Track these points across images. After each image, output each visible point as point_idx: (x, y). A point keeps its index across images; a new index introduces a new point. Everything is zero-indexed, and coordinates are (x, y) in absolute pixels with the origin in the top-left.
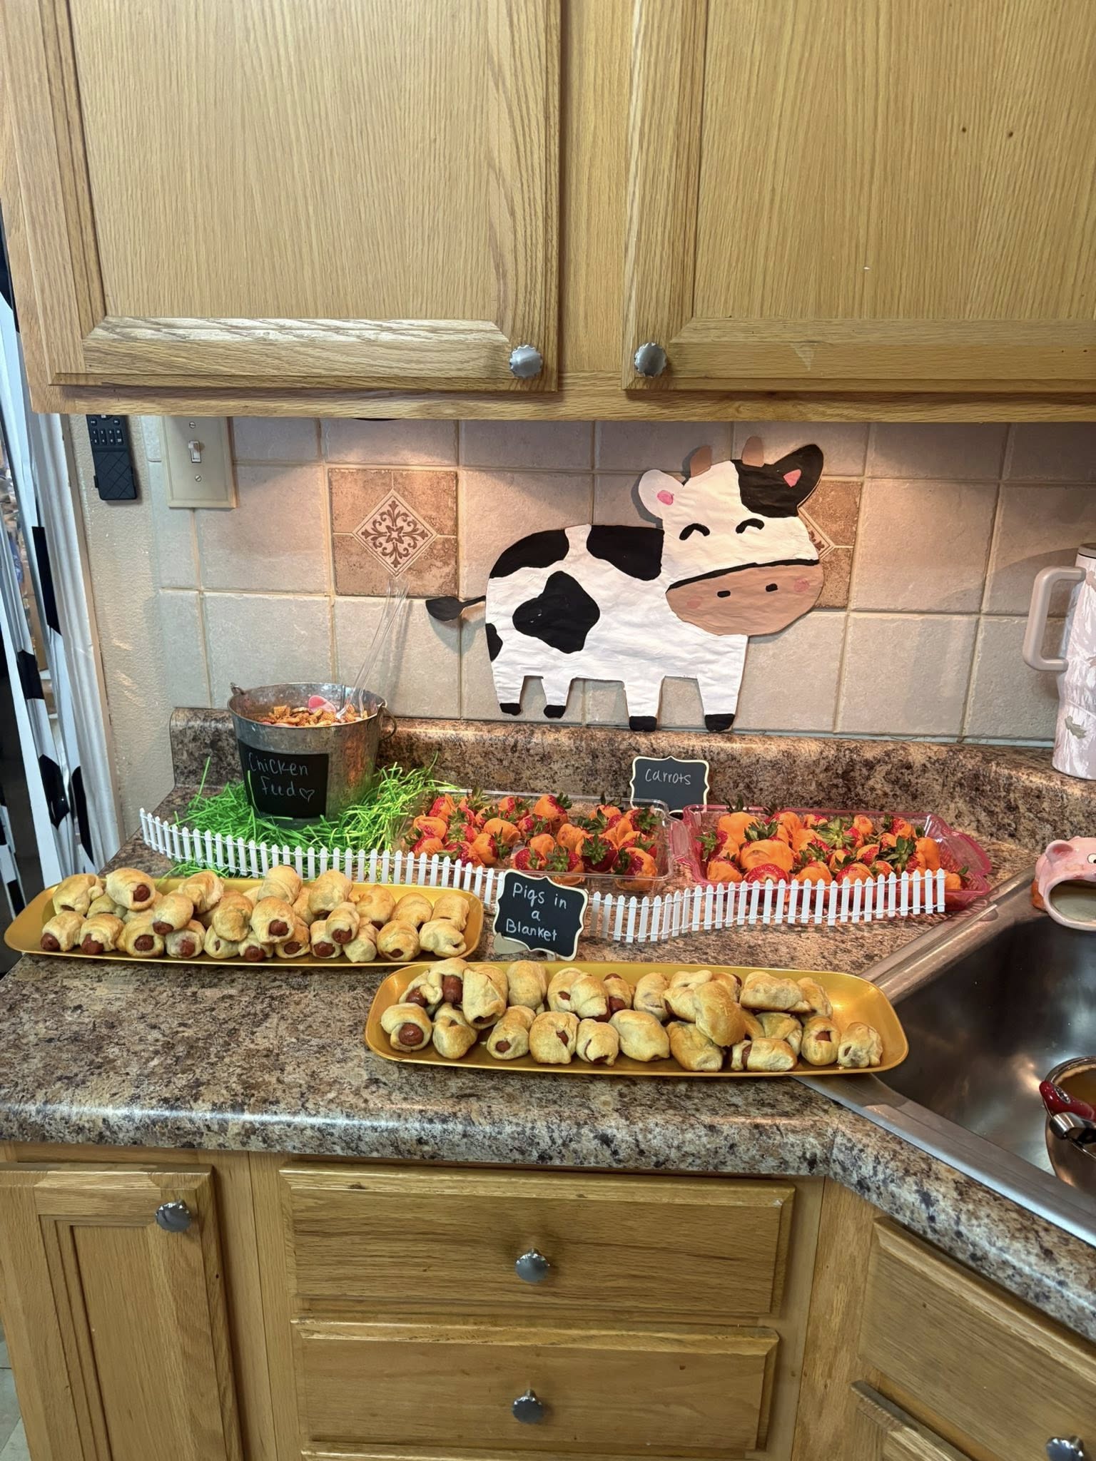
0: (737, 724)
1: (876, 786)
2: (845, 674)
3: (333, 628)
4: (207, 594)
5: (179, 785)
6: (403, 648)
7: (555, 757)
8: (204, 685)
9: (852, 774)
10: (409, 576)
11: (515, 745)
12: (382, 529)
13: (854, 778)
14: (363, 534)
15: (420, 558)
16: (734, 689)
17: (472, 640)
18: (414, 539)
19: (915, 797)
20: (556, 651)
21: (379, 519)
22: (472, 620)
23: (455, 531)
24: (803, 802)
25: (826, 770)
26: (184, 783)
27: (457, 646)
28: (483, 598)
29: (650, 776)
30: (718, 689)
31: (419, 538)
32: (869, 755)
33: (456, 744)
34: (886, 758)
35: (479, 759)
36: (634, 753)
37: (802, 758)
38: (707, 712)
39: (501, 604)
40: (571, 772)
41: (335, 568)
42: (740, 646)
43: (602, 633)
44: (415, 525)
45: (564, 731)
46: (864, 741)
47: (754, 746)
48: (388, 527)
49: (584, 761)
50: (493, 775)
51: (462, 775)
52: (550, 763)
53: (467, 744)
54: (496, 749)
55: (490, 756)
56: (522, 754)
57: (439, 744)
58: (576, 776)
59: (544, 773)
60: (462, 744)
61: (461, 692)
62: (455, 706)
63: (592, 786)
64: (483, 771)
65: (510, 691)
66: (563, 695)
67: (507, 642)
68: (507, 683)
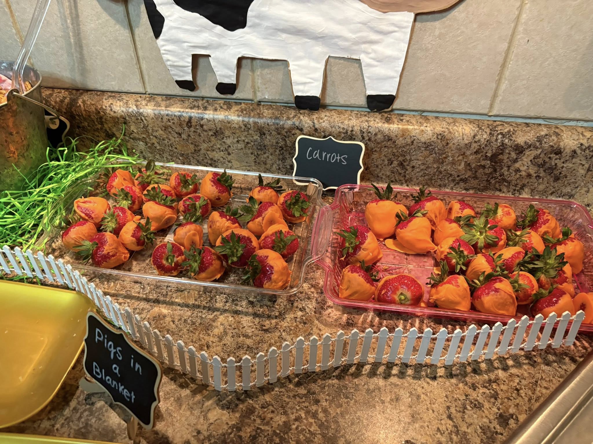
0: (396, 105)
1: (522, 168)
2: (512, 56)
6: (78, 25)
7: (227, 133)
9: (500, 157)
11: (190, 121)
13: (501, 161)
16: (396, 71)
19: (557, 179)
20: (220, 28)
24: (450, 179)
25: (476, 153)
27: (126, 22)
29: (311, 154)
30: (381, 70)
32: (521, 139)
33: (139, 118)
34: (538, 144)
35: (161, 132)
36: (298, 132)
37: (455, 141)
38: (370, 92)
40: (243, 146)
42: (405, 24)
43: (263, 9)
45: (235, 108)
46: (518, 125)
47: (410, 127)
49: (253, 137)
50: (176, 146)
51: (149, 145)
52: (223, 138)
53: (147, 118)
54: (174, 123)
55: (170, 130)
56: (197, 129)
57: (123, 118)
58: (247, 150)
59: (219, 146)
60: (143, 118)
61: (140, 68)
62: (138, 81)
63: (262, 159)
64: (166, 142)
65: (181, 69)
66: (232, 74)
67: (169, 18)
68: (177, 62)
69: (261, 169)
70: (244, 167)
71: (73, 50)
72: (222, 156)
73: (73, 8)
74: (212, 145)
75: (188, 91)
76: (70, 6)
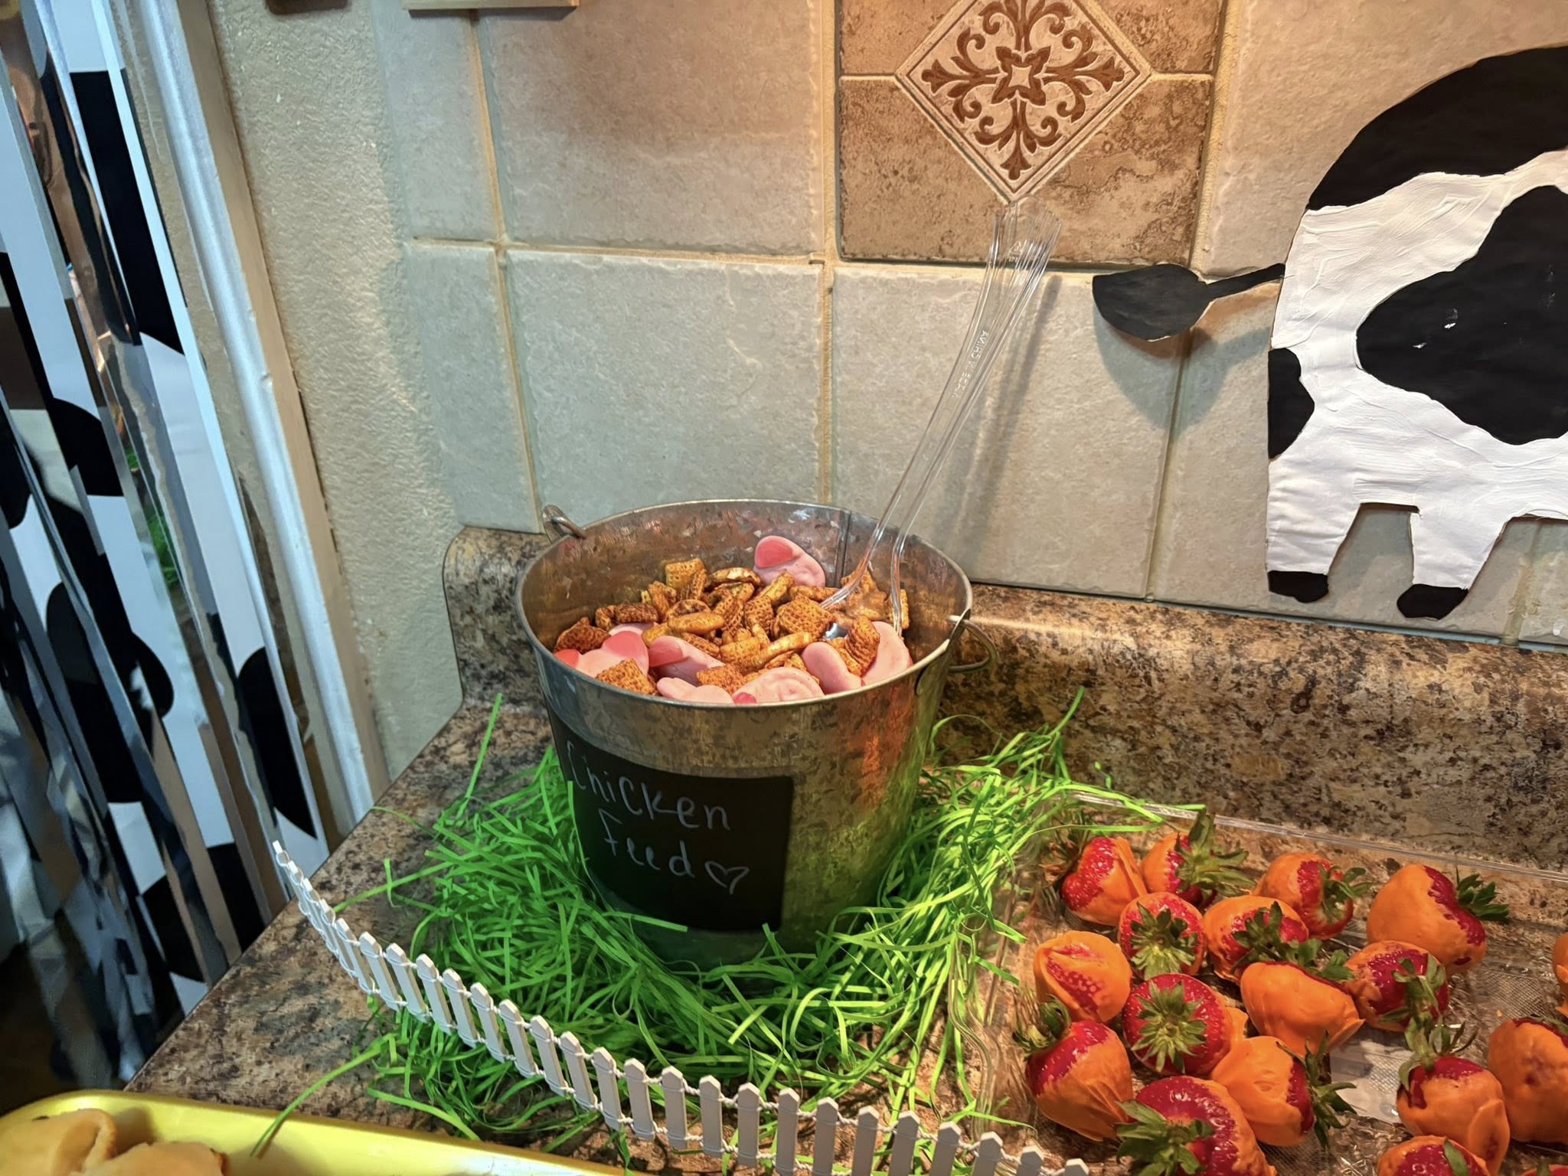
3: (829, 351)
4: (517, 255)
5: (472, 702)
6: (1015, 412)
7: (1424, 734)
8: (522, 480)
10: (1051, 205)
11: (1307, 694)
12: (985, 58)
14: (926, 75)
15: (1090, 149)
17: (1211, 393)
18: (1079, 88)
20: (1478, 435)
21: (977, 28)
22: (1223, 337)
23: (1211, 62)
26: (482, 698)
27: (1167, 411)
28: (1276, 272)
31: (1094, 85)
33: (1136, 671)
35: (1197, 716)
39: (1328, 292)
40: (1466, 775)
41: (840, 180)
44: (1088, 41)
45: (1457, 662)
48: (1003, 53)
49: (1512, 751)
50: (1229, 760)
51: (1142, 750)
52: (1403, 748)
53: (1166, 676)
54: (1251, 695)
55: (1229, 714)
56: (1325, 716)
57: (1088, 670)
58: (1475, 789)
59: (1378, 770)
60: (1153, 675)
61: (1157, 531)
62: (1137, 564)
63: (1520, 818)
64: (1201, 746)
65: (1308, 541)
66: (1468, 561)
67: (1330, 405)
68: (1305, 521)
69: (1505, 848)
70: (1444, 837)
71: (969, 477)
72: (1377, 797)
73: (1018, 368)
74: (1354, 763)
75: (1293, 600)
76: (1011, 363)
